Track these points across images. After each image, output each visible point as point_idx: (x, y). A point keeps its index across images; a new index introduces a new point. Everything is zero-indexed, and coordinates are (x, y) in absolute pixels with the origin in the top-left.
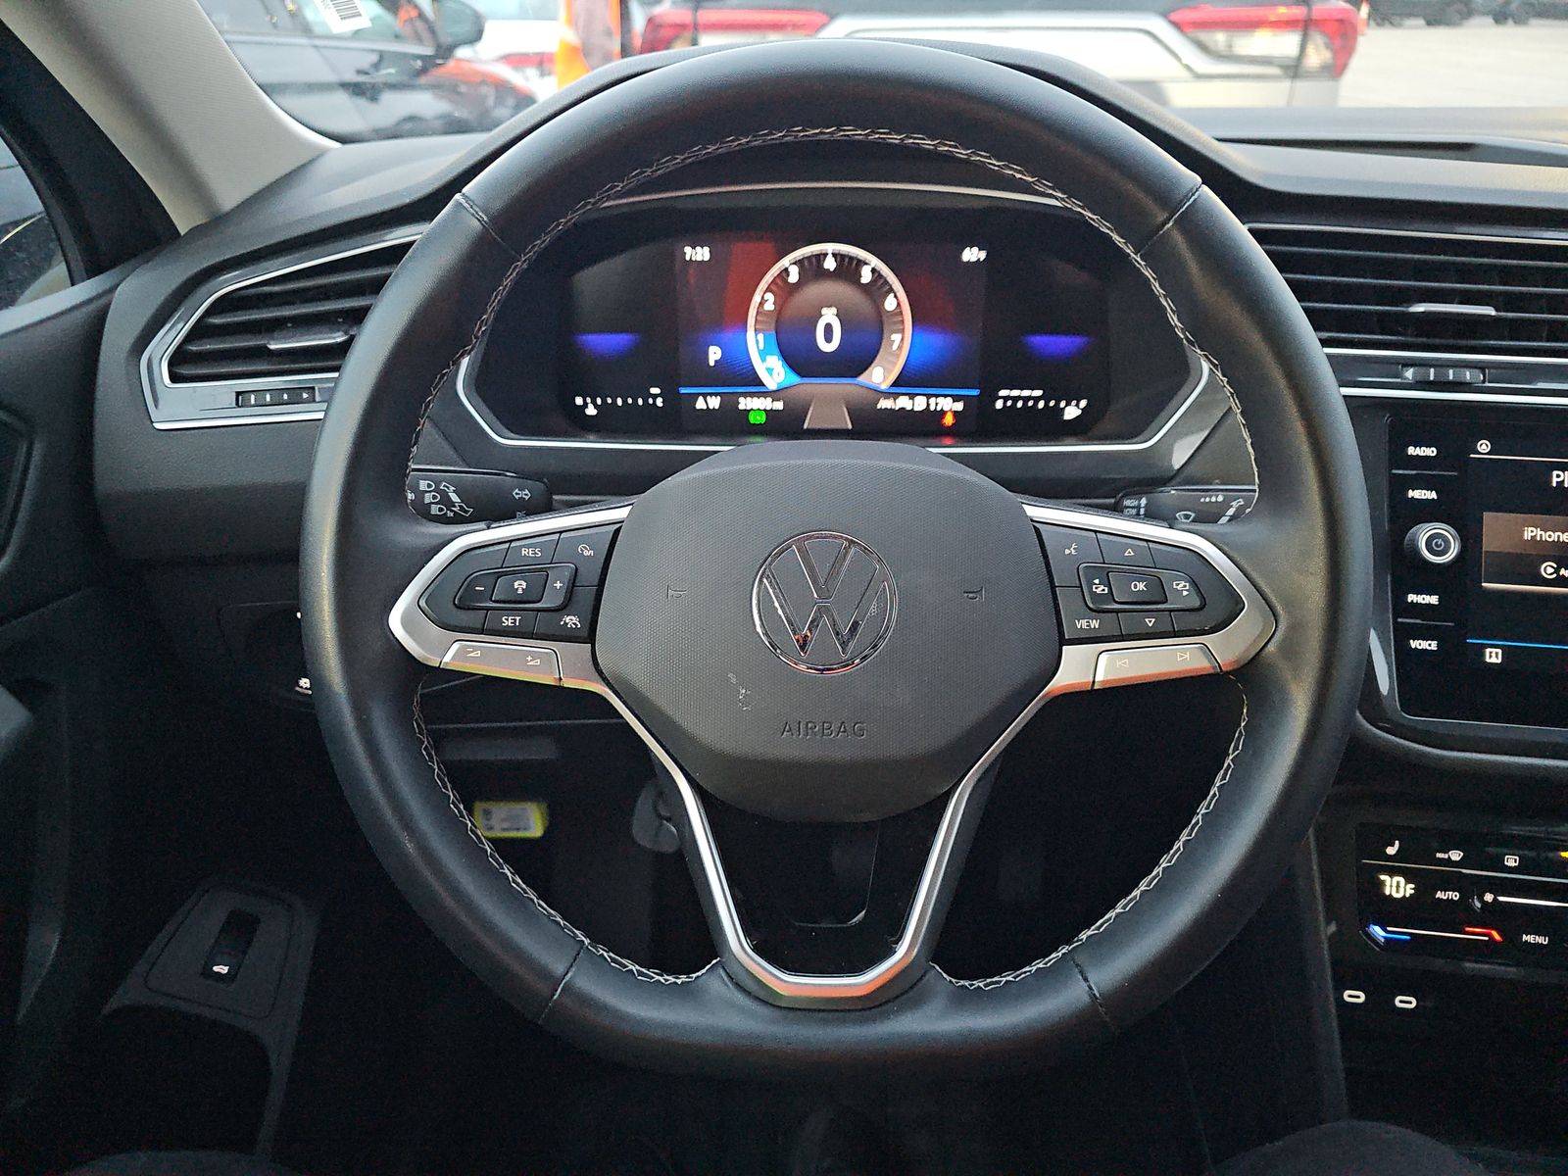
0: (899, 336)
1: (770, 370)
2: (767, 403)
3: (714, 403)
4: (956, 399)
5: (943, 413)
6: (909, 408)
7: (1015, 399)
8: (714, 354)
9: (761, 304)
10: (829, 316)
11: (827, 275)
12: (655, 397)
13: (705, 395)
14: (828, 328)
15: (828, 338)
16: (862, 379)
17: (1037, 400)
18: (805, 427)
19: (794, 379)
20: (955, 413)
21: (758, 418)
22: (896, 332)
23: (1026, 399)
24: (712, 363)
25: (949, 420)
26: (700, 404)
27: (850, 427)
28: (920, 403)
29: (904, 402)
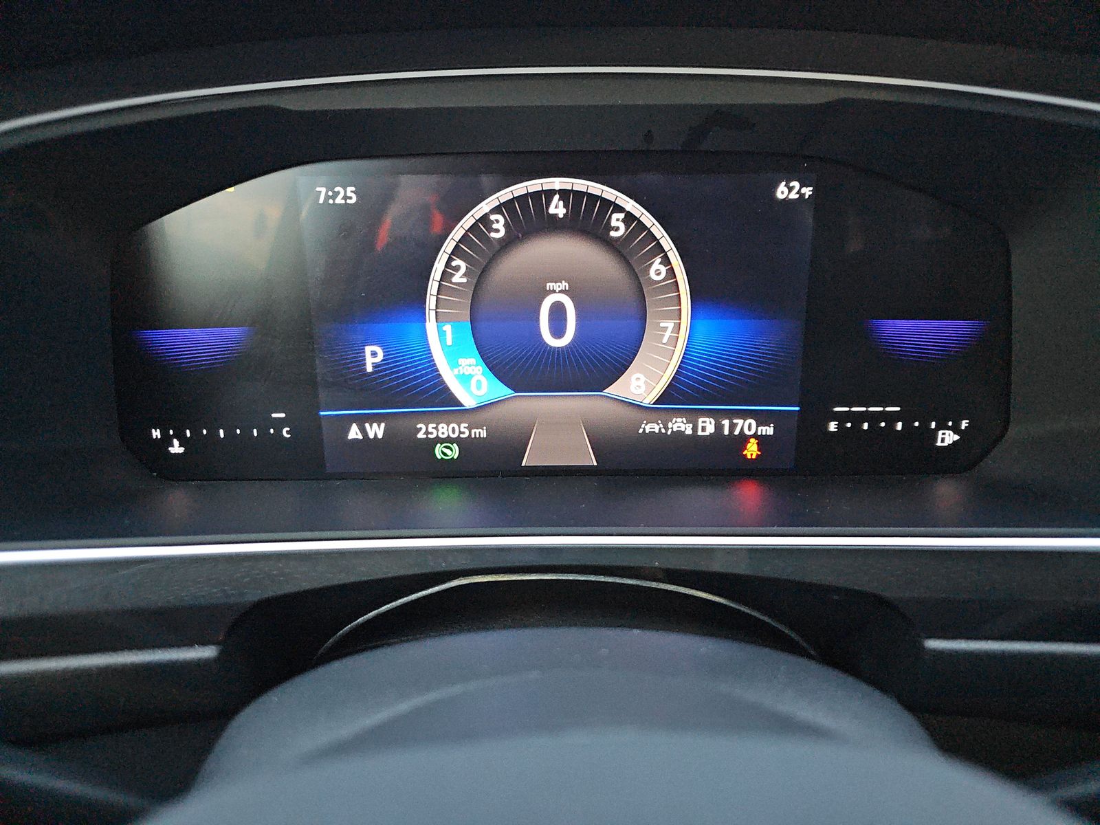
0: (670, 325)
1: (465, 379)
2: (462, 430)
3: (376, 431)
4: (762, 419)
5: (743, 439)
6: (689, 432)
7: (858, 418)
8: (373, 356)
9: (445, 276)
10: (558, 295)
11: (553, 226)
12: (279, 424)
13: (361, 421)
14: (558, 312)
15: (558, 328)
16: (613, 390)
17: (891, 418)
18: (523, 464)
19: (503, 391)
20: (762, 440)
21: (447, 451)
22: (667, 316)
23: (873, 418)
24: (369, 369)
25: (752, 450)
26: (354, 433)
27: (595, 464)
28: (707, 426)
29: (680, 425)
